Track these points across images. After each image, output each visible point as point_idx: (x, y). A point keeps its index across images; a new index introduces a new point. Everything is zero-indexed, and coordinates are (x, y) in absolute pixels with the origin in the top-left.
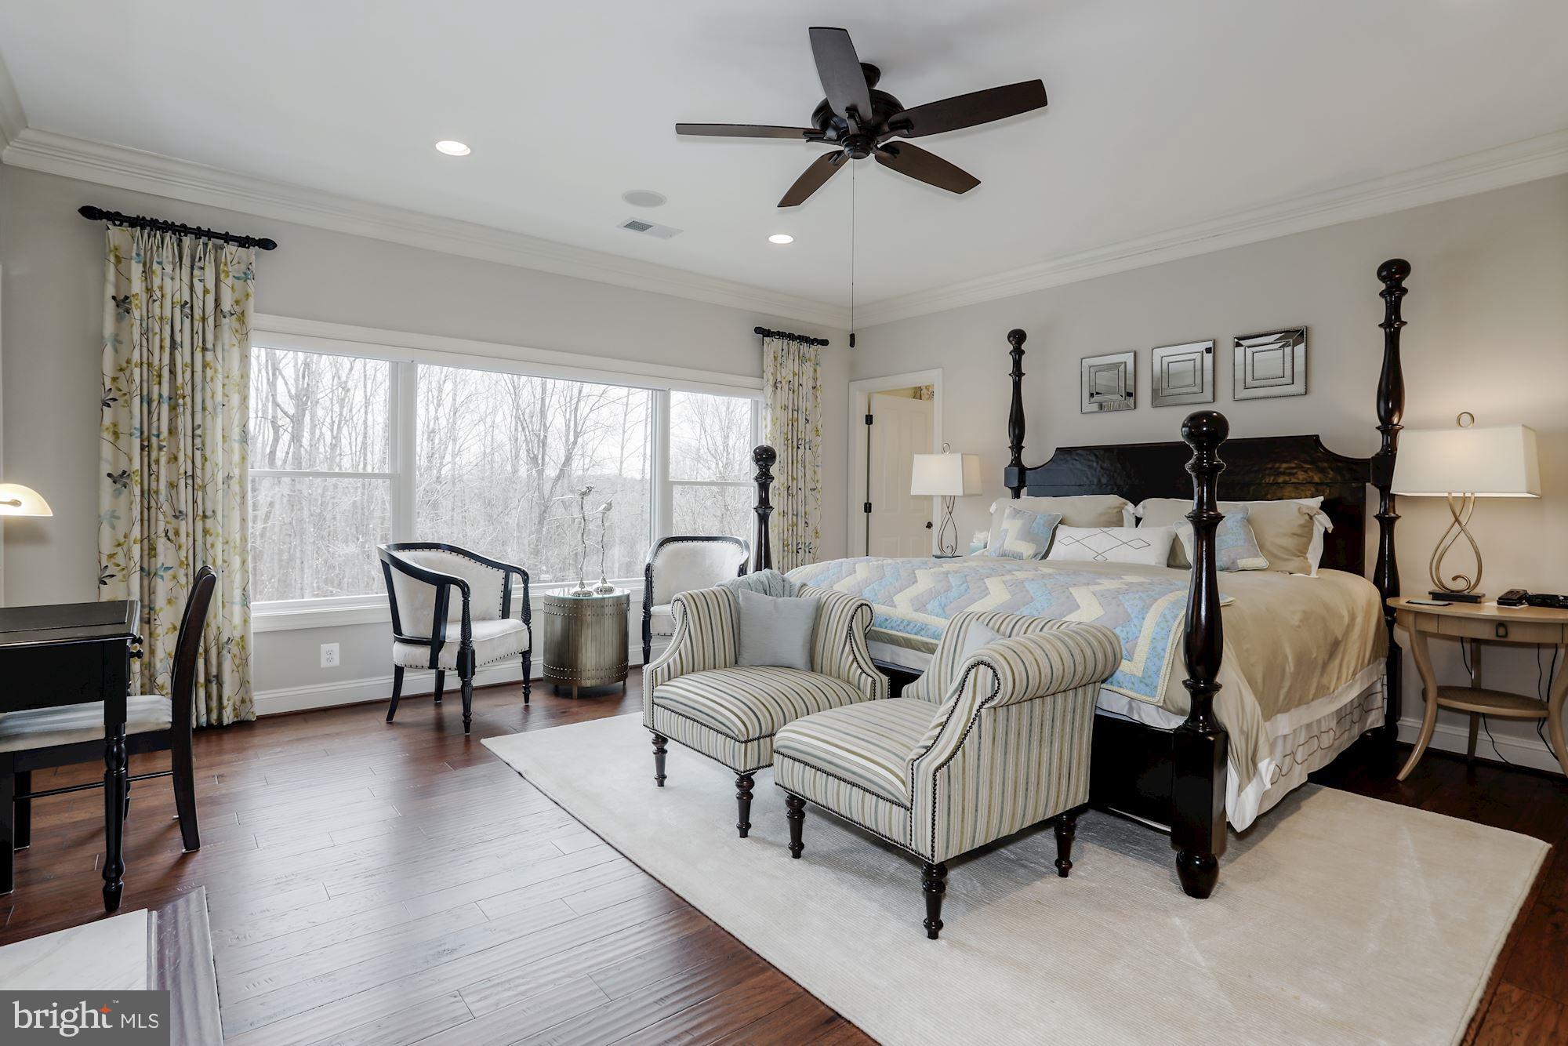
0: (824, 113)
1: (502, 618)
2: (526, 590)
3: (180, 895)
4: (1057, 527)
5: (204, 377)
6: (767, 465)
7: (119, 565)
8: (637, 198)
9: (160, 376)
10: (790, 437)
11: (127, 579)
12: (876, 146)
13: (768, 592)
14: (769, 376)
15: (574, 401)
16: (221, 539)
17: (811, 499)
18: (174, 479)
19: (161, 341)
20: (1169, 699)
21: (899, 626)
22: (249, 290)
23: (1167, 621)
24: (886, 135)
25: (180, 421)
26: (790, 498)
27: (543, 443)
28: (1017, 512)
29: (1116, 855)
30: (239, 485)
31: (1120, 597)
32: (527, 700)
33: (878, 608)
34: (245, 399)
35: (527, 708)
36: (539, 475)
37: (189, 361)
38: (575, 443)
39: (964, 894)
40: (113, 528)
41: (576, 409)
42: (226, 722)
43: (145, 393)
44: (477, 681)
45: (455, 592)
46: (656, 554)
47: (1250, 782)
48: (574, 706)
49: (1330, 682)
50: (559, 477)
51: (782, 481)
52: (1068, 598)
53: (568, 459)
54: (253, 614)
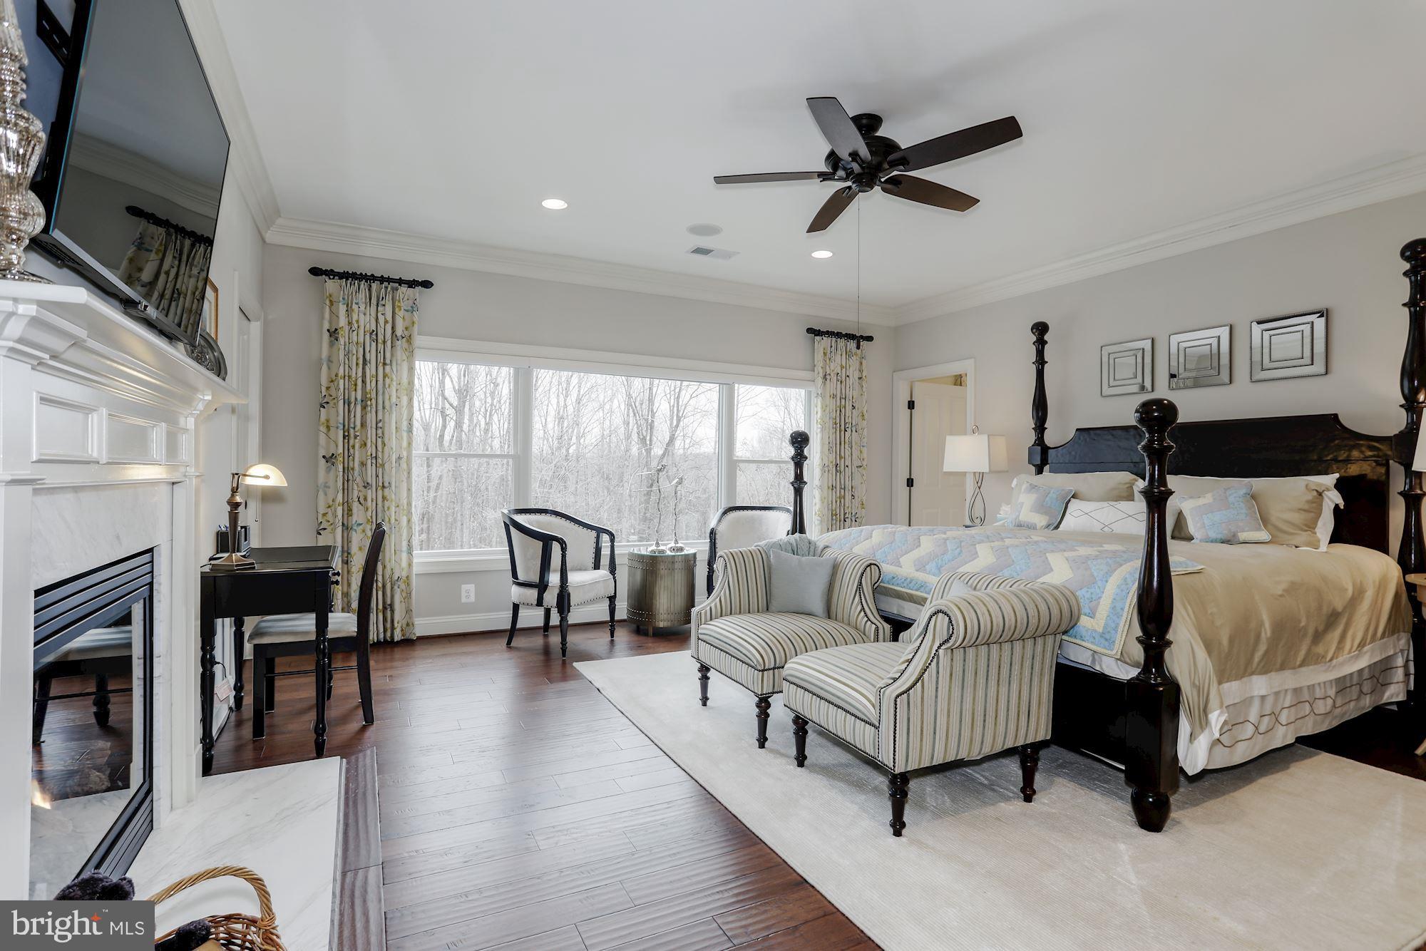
0: (833, 158)
1: (595, 569)
2: (612, 547)
3: (361, 751)
4: (1070, 500)
5: (384, 384)
6: (801, 447)
7: (329, 522)
8: (698, 230)
9: (356, 385)
10: (838, 421)
11: (333, 531)
12: (880, 181)
13: (796, 554)
14: (819, 369)
15: (677, 390)
16: (394, 503)
17: (857, 476)
18: (364, 459)
19: (357, 359)
20: (1126, 653)
21: (903, 583)
22: (415, 320)
23: (1127, 584)
24: (887, 171)
25: (369, 415)
26: (838, 474)
27: (651, 427)
28: (1033, 487)
29: (1083, 790)
30: (405, 462)
31: (1089, 562)
32: (612, 636)
33: (886, 568)
34: (411, 400)
35: (612, 641)
36: (647, 453)
37: (375, 373)
38: (677, 426)
39: (934, 807)
40: (326, 494)
41: (678, 397)
42: (396, 639)
43: (346, 398)
44: (573, 618)
45: (556, 547)
46: (720, 521)
47: (1203, 731)
48: (650, 642)
49: (1327, 652)
50: (664, 455)
51: (831, 460)
52: (1044, 562)
53: (672, 440)
54: (415, 560)
